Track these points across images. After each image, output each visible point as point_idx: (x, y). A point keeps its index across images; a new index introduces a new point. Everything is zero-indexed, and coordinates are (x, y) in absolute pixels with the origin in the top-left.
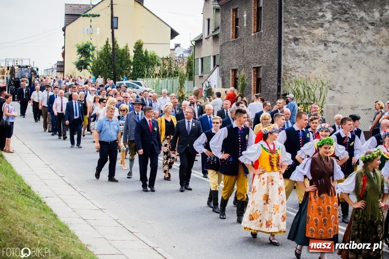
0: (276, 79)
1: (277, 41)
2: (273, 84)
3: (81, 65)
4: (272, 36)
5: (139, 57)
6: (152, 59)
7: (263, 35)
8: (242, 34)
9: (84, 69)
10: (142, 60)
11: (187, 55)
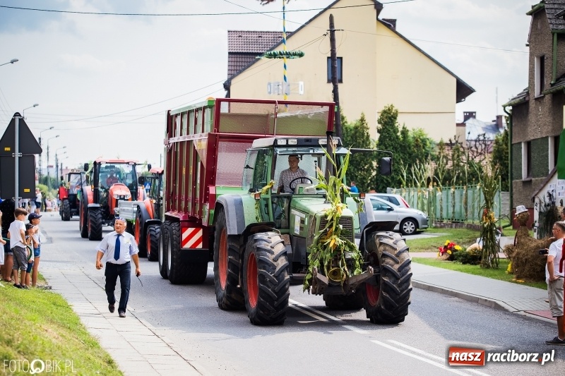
5: (390, 143)
6: (417, 146)
11: (491, 136)
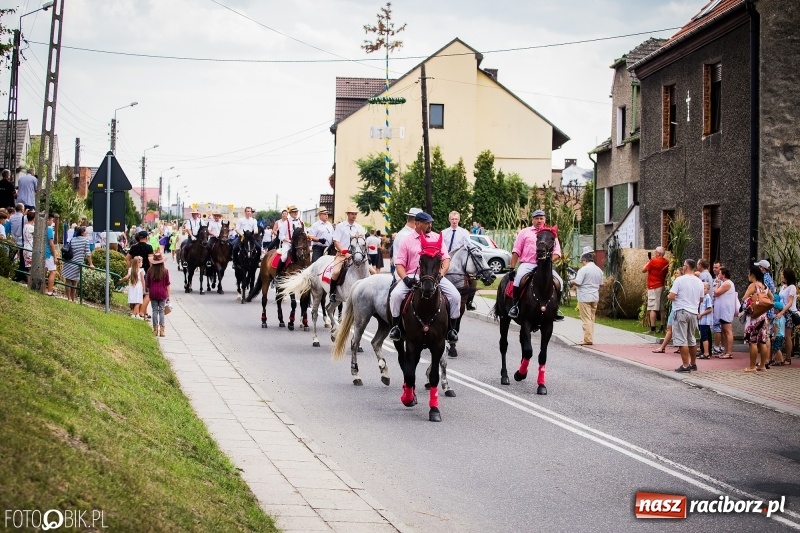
0: (747, 230)
1: (748, 152)
2: (742, 240)
3: (368, 203)
4: (740, 141)
5: (486, 187)
6: (512, 190)
7: (722, 140)
8: (683, 138)
9: (374, 210)
10: (491, 192)
11: (583, 182)
